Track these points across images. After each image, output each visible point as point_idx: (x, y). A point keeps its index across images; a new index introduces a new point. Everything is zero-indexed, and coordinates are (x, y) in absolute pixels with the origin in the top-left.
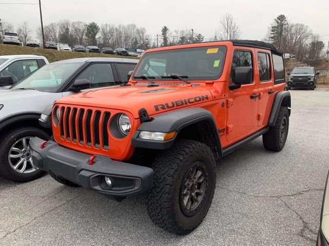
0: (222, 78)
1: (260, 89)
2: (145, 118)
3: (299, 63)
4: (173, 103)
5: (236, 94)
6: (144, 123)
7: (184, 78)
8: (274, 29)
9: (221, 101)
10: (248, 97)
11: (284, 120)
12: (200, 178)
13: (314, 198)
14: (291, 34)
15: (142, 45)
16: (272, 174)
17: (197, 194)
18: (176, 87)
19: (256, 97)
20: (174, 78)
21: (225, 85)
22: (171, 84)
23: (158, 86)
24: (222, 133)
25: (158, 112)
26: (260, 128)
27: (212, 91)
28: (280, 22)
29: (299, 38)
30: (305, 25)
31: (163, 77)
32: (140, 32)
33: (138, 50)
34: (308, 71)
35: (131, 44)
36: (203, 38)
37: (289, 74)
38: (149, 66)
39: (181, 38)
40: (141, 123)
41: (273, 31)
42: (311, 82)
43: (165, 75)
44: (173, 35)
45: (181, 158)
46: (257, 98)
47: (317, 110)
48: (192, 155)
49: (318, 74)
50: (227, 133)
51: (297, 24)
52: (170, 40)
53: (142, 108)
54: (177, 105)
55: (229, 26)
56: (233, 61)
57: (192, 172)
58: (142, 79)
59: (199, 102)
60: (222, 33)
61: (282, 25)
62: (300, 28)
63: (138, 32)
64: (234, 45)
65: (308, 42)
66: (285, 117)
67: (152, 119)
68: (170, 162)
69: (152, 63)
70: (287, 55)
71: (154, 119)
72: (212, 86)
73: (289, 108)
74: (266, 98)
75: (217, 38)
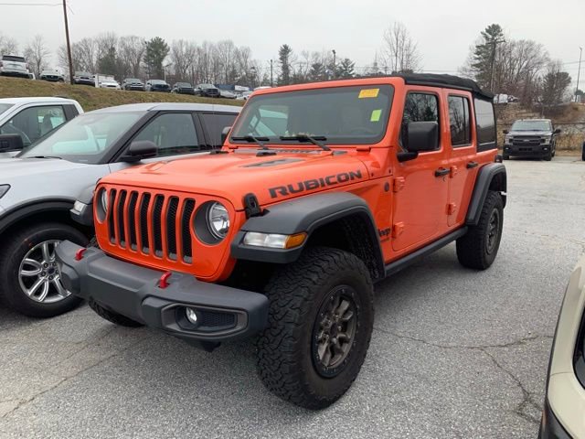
0: (386, 141)
1: (451, 160)
2: (254, 210)
3: (524, 111)
4: (300, 184)
5: (408, 168)
6: (251, 219)
7: (320, 141)
8: (480, 50)
9: (383, 182)
10: (430, 174)
11: (495, 215)
12: (346, 312)
13: (544, 350)
14: (511, 59)
15: (243, 77)
16: (472, 309)
17: (342, 341)
18: (305, 156)
19: (444, 174)
20: (302, 140)
21: (390, 154)
22: (297, 151)
23: (274, 154)
24: (385, 237)
25: (275, 199)
26: (452, 228)
27: (368, 163)
28: (490, 37)
29: (525, 68)
30: (537, 43)
31: (283, 139)
32: (242, 55)
33: (237, 88)
34: (541, 127)
35: (224, 76)
36: (352, 66)
37: (506, 132)
38: (259, 117)
39: (313, 66)
40: (247, 218)
41: (478, 53)
42: (546, 146)
43: (287, 134)
44: (299, 60)
45: (315, 278)
46: (447, 176)
47: (555, 196)
48: (333, 274)
49: (558, 131)
50: (393, 237)
51: (522, 42)
52: (294, 70)
53: (249, 192)
54: (308, 188)
55: (400, 45)
56: (405, 109)
57: (333, 302)
58: (246, 142)
59: (345, 183)
60: (386, 57)
61: (494, 43)
62: (528, 49)
63: (237, 54)
64: (406, 84)
65: (541, 73)
66: (495, 210)
67: (265, 212)
68: (296, 285)
69: (263, 112)
70: (503, 98)
71: (268, 211)
72: (368, 155)
73: (503, 193)
74: (462, 176)
75: (378, 66)
